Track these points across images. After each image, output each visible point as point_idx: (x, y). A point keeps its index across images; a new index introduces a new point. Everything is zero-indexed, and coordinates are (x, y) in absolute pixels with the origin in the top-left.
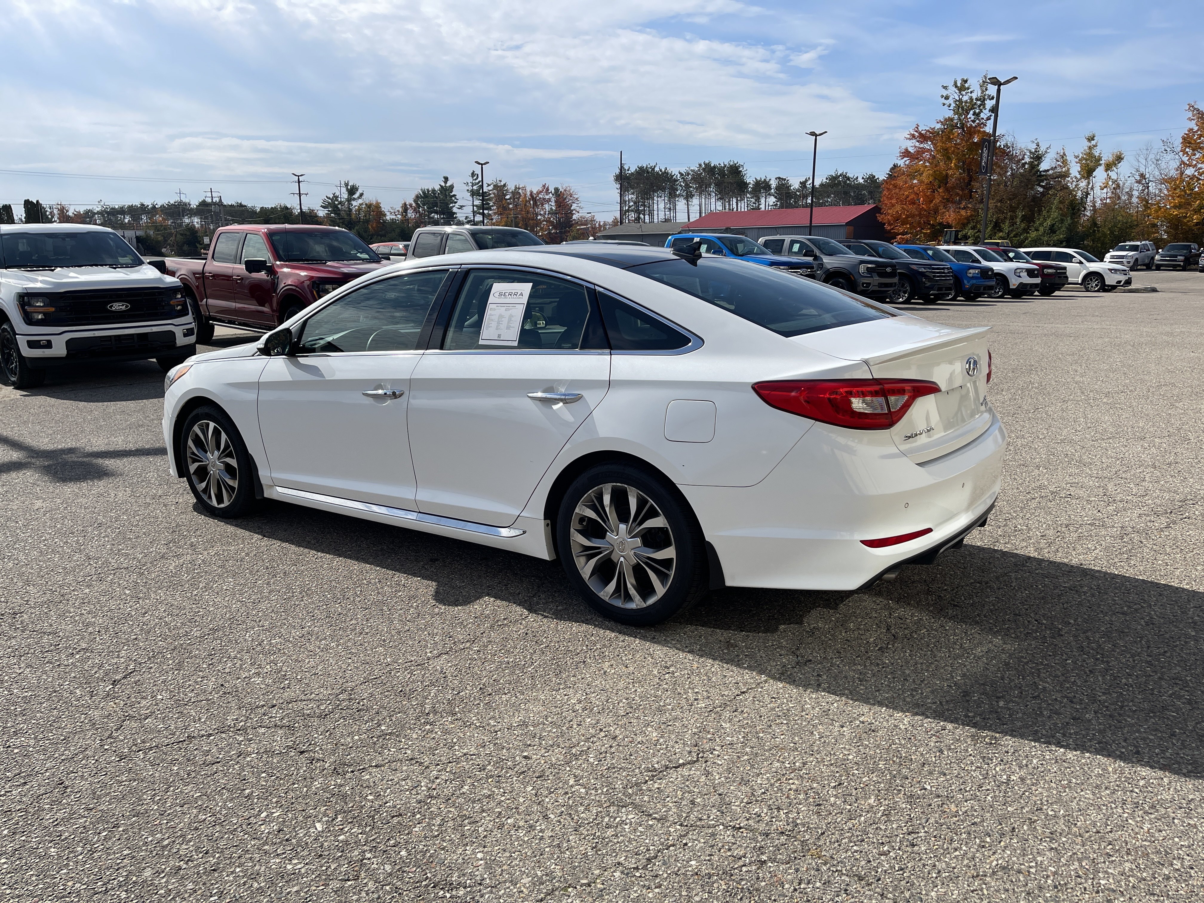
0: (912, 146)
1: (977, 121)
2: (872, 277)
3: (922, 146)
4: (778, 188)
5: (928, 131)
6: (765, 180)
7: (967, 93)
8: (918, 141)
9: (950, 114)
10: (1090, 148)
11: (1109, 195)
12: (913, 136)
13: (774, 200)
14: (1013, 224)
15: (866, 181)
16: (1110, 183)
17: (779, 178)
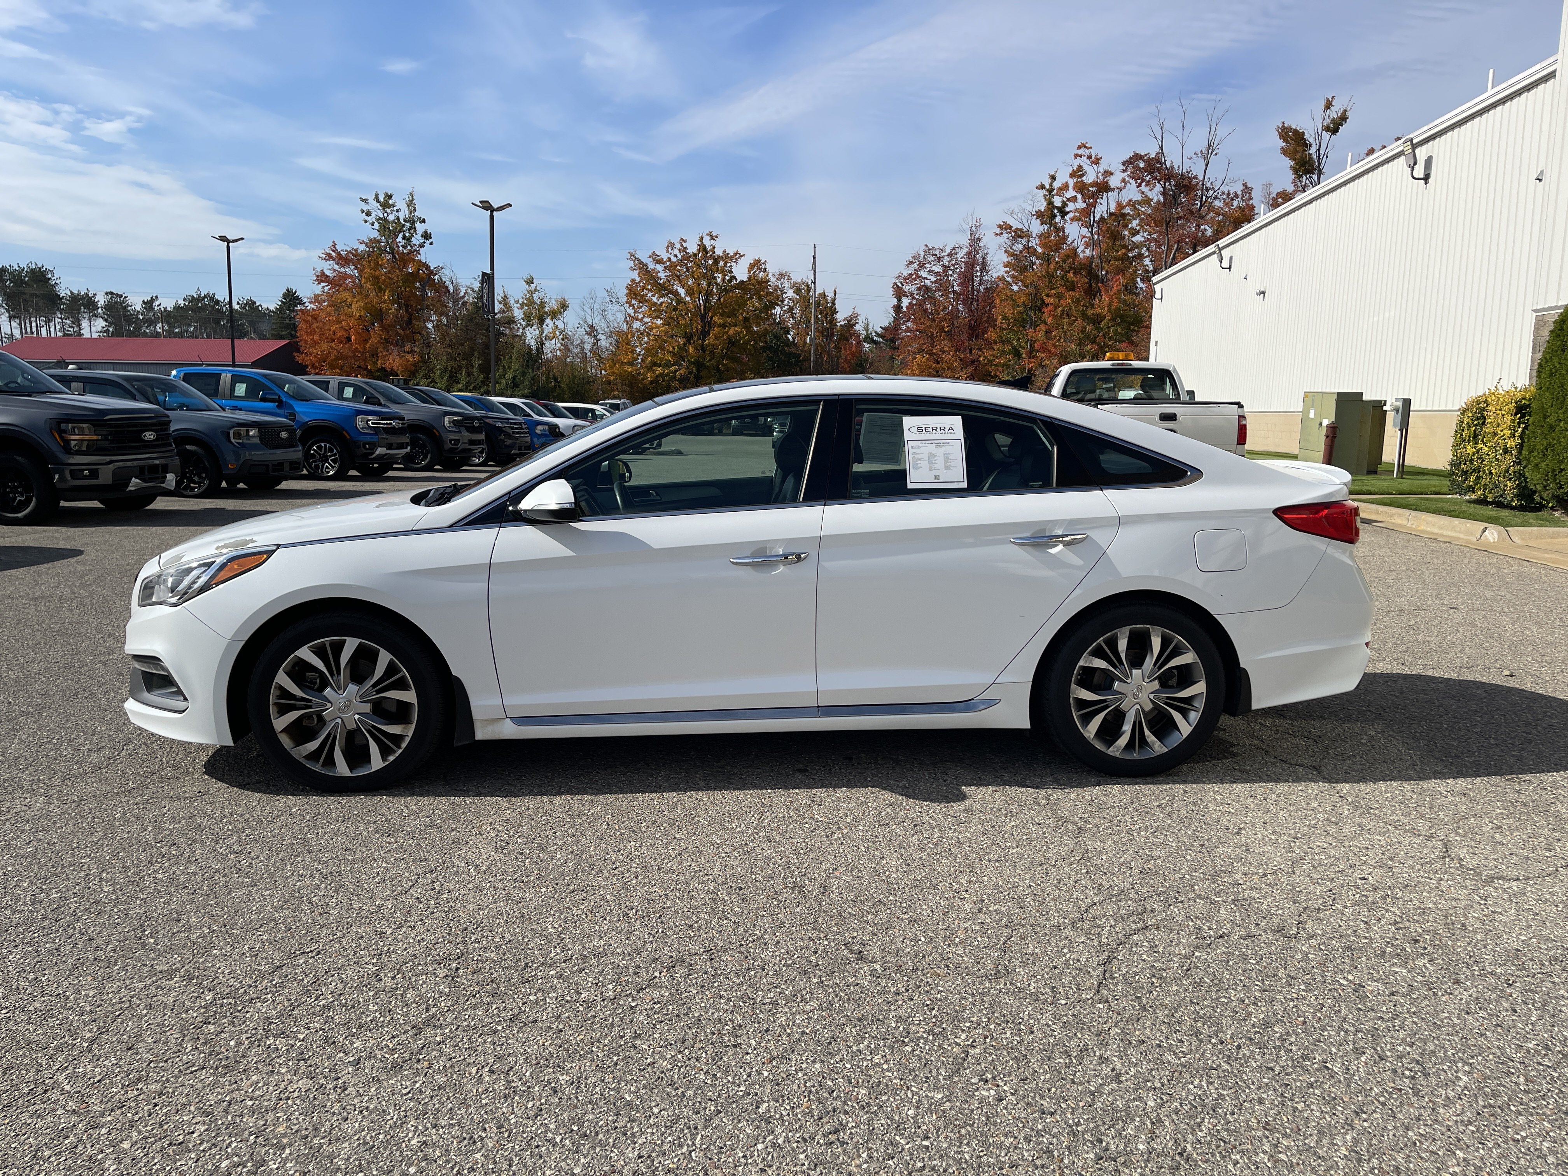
0: (329, 268)
1: (409, 247)
2: (460, 432)
3: (342, 270)
4: (109, 307)
5: (350, 252)
6: (87, 295)
7: (392, 211)
8: (337, 264)
9: (375, 235)
10: (529, 292)
11: (559, 345)
12: (330, 257)
13: (104, 323)
14: (469, 374)
15: (244, 308)
16: (558, 333)
17: (112, 293)
